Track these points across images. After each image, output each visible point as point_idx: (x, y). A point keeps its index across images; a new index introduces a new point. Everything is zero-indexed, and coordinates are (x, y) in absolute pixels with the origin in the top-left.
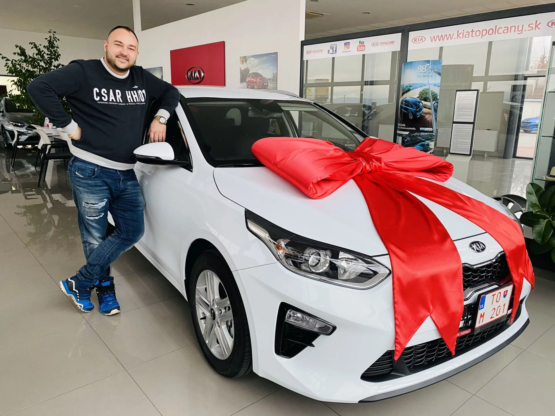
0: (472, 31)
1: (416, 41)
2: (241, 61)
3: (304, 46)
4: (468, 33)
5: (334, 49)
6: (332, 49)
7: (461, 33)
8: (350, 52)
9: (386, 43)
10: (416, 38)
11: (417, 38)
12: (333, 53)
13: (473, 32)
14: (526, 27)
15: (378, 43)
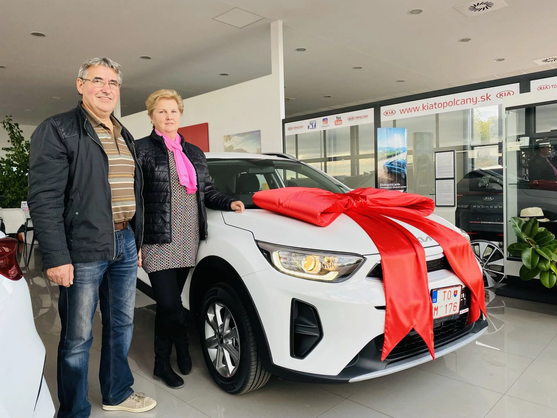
0: (435, 104)
1: (388, 114)
2: (225, 139)
3: (285, 124)
4: (432, 106)
5: (314, 125)
6: (311, 125)
7: (426, 106)
8: (329, 126)
9: (361, 117)
10: (387, 112)
12: (313, 128)
13: (436, 105)
14: (479, 99)
15: (354, 118)
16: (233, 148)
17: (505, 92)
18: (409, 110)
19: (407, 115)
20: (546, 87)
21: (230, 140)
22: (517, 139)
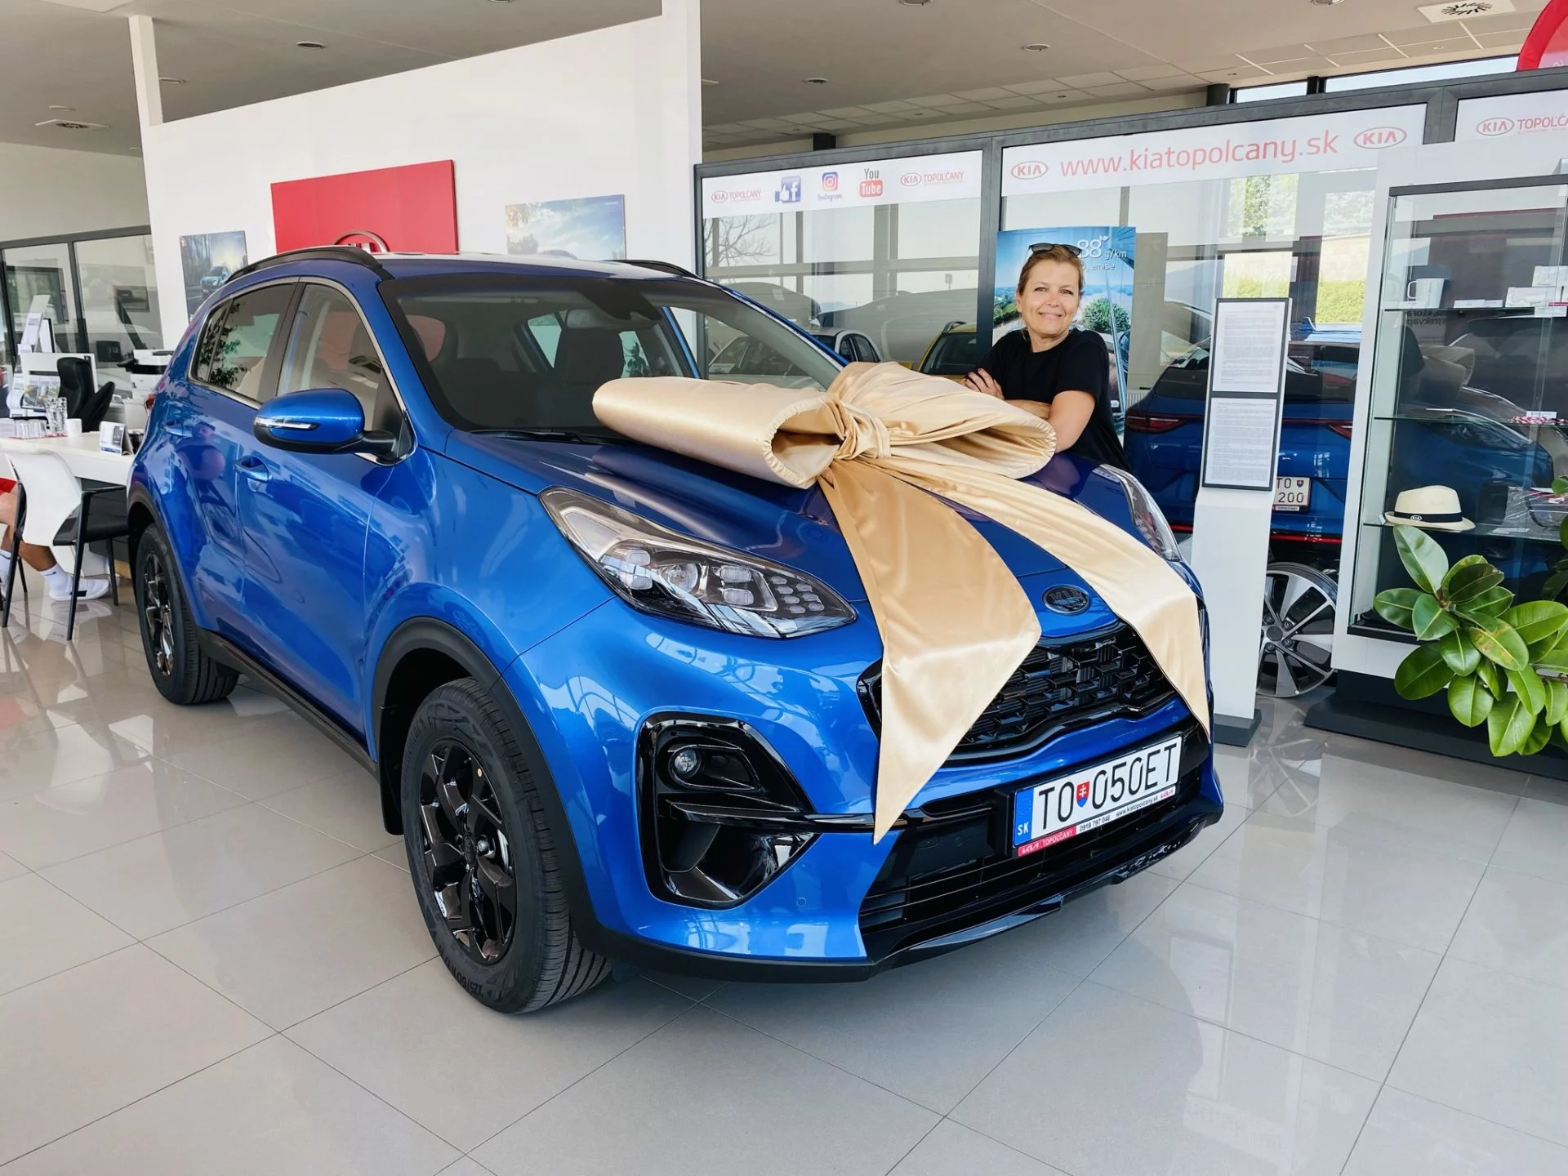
0: (1169, 153)
1: (1024, 174)
2: (510, 216)
3: (704, 181)
4: (1158, 157)
5: (794, 190)
6: (786, 190)
7: (1140, 156)
8: (840, 199)
9: (942, 176)
10: (1021, 166)
11: (1024, 165)
12: (790, 201)
13: (1172, 155)
14: (1302, 146)
15: (918, 177)
16: (536, 245)
17: (1380, 130)
18: (1090, 167)
19: (1081, 181)
20: (1503, 123)
21: (527, 221)
22: (1408, 281)
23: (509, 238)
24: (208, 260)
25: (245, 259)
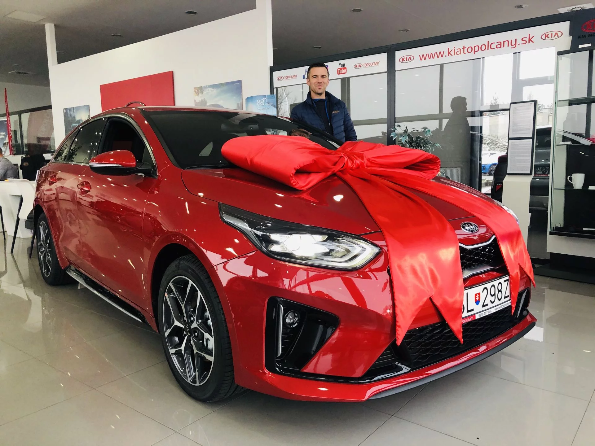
1: (404, 61)
2: (195, 92)
3: (274, 73)
4: (459, 50)
7: (452, 50)
9: (371, 64)
10: (403, 58)
11: (404, 57)
13: (465, 49)
14: (519, 41)
15: (361, 66)
16: (206, 102)
17: (552, 32)
18: (431, 56)
19: (428, 62)
21: (202, 93)
23: (195, 100)
24: (74, 117)
25: (89, 116)
